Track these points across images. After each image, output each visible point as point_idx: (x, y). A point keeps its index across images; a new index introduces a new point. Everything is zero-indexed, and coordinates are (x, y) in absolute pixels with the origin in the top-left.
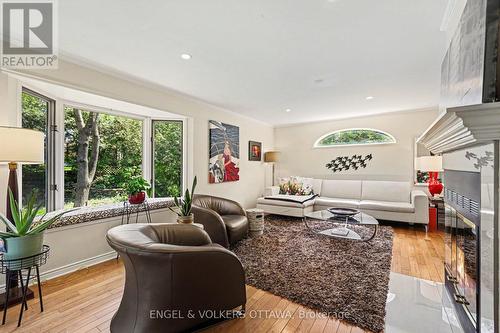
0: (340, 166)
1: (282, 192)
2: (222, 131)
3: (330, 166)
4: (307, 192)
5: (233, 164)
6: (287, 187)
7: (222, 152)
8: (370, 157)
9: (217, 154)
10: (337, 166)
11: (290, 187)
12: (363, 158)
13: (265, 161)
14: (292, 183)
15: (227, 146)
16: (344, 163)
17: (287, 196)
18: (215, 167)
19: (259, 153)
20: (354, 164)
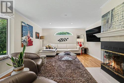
0: (61, 41)
1: (47, 48)
2: (27, 27)
3: (59, 40)
4: (54, 48)
5: (31, 40)
6: (48, 47)
7: (27, 35)
8: (68, 38)
9: (25, 36)
10: (60, 40)
11: (49, 47)
12: (66, 39)
13: (40, 39)
14: (49, 45)
15: (29, 33)
16: (62, 40)
17: (48, 50)
18: (24, 41)
19: (39, 36)
20: (64, 40)
